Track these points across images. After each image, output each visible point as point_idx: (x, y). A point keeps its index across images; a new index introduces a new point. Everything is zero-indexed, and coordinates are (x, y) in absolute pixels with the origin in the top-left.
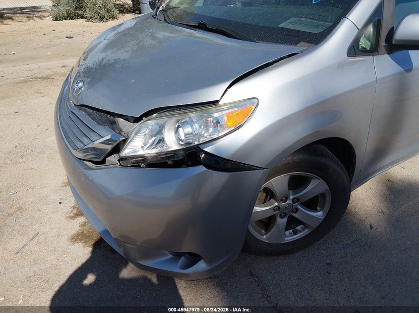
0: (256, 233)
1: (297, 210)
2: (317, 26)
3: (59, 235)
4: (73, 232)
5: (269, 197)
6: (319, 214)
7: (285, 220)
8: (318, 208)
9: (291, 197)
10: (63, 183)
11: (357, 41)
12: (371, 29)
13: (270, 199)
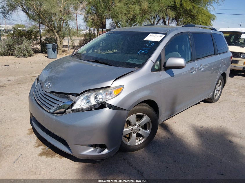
0: (125, 141)
1: (140, 130)
2: (140, 62)
3: (33, 154)
4: (39, 153)
5: (129, 125)
6: (148, 131)
7: (136, 134)
8: (147, 129)
9: (137, 124)
10: (27, 133)
11: (154, 66)
12: (158, 62)
13: (129, 126)
